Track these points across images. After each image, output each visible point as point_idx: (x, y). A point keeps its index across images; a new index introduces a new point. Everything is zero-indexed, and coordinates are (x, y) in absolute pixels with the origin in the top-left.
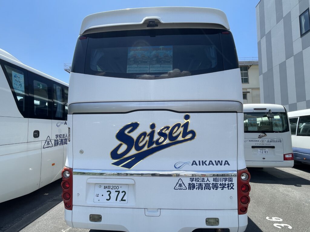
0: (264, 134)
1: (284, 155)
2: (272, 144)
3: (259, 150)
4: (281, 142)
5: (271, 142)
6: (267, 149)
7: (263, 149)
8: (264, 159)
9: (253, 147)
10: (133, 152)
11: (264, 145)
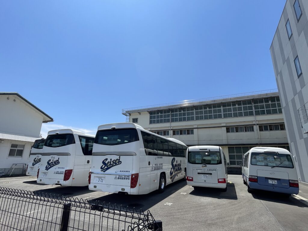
0: (205, 165)
1: (218, 180)
2: (210, 172)
3: (202, 175)
4: (216, 170)
5: (209, 170)
6: (207, 175)
7: (205, 175)
8: (205, 181)
9: (199, 173)
10: (106, 167)
11: (205, 172)
